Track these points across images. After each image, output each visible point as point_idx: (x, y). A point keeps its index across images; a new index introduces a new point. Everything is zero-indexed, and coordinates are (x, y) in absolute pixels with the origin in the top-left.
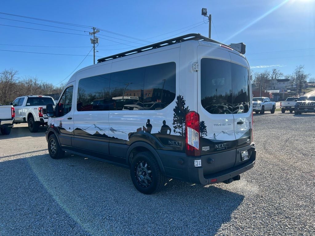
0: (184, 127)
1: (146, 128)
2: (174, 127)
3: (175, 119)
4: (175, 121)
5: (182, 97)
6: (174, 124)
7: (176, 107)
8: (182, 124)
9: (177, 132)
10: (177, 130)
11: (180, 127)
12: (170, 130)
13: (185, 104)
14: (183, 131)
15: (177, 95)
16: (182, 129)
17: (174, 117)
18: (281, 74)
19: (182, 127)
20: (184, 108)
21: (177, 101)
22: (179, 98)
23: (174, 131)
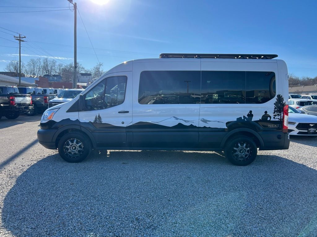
0: (282, 115)
1: (247, 117)
2: (274, 115)
3: (275, 110)
4: (275, 111)
5: (281, 96)
6: (274, 113)
7: (276, 102)
8: (281, 113)
9: (276, 118)
10: (277, 117)
11: (279, 115)
12: (270, 117)
13: (283, 100)
14: (282, 117)
15: (277, 94)
16: (281, 116)
17: (275, 109)
18: (83, 68)
19: (281, 115)
20: (283, 102)
21: (277, 98)
22: (279, 96)
23: (274, 118)
